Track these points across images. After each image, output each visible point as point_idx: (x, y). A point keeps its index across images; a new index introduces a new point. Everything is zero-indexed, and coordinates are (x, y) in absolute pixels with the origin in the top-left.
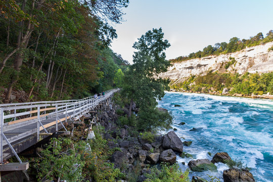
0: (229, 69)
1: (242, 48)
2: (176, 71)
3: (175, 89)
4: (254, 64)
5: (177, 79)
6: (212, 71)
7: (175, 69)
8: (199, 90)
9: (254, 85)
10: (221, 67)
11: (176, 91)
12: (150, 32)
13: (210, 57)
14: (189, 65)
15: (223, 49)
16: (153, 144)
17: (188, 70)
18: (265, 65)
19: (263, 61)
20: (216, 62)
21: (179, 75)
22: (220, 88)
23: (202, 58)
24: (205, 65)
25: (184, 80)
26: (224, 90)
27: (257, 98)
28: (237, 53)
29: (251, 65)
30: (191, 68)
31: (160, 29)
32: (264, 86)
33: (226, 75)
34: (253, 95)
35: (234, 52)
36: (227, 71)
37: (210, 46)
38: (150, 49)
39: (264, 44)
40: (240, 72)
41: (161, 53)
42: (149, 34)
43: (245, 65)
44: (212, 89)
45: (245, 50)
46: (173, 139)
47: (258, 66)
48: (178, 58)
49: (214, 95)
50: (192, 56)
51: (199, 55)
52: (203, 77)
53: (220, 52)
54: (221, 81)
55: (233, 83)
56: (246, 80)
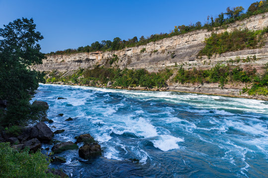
0: (113, 65)
1: (123, 48)
2: (65, 64)
3: (63, 81)
4: (131, 62)
5: (66, 72)
6: (99, 65)
7: (63, 61)
8: (87, 84)
9: (130, 79)
10: (106, 63)
11: (64, 84)
12: (19, 20)
13: (97, 52)
14: (78, 59)
15: (108, 47)
16: (19, 137)
17: (77, 63)
18: (138, 63)
19: (137, 60)
20: (102, 57)
21: (68, 68)
22: (105, 82)
23: (90, 53)
24: (93, 60)
25: (73, 73)
26: (108, 83)
27: (132, 89)
28: (119, 51)
29: (129, 62)
30: (80, 61)
31: (32, 20)
32: (137, 80)
33: (111, 70)
34: (129, 87)
35: (117, 50)
36: (111, 67)
37: (97, 42)
38: (20, 39)
39: (138, 46)
40: (121, 68)
41: (35, 45)
42: (17, 23)
43: (125, 62)
44: (99, 82)
45: (125, 49)
46: (42, 130)
47: (134, 64)
48: (67, 50)
49: (100, 87)
50: (81, 50)
51: (87, 50)
52: (91, 70)
53: (106, 49)
54: (106, 75)
55: (115, 77)
56: (125, 75)
